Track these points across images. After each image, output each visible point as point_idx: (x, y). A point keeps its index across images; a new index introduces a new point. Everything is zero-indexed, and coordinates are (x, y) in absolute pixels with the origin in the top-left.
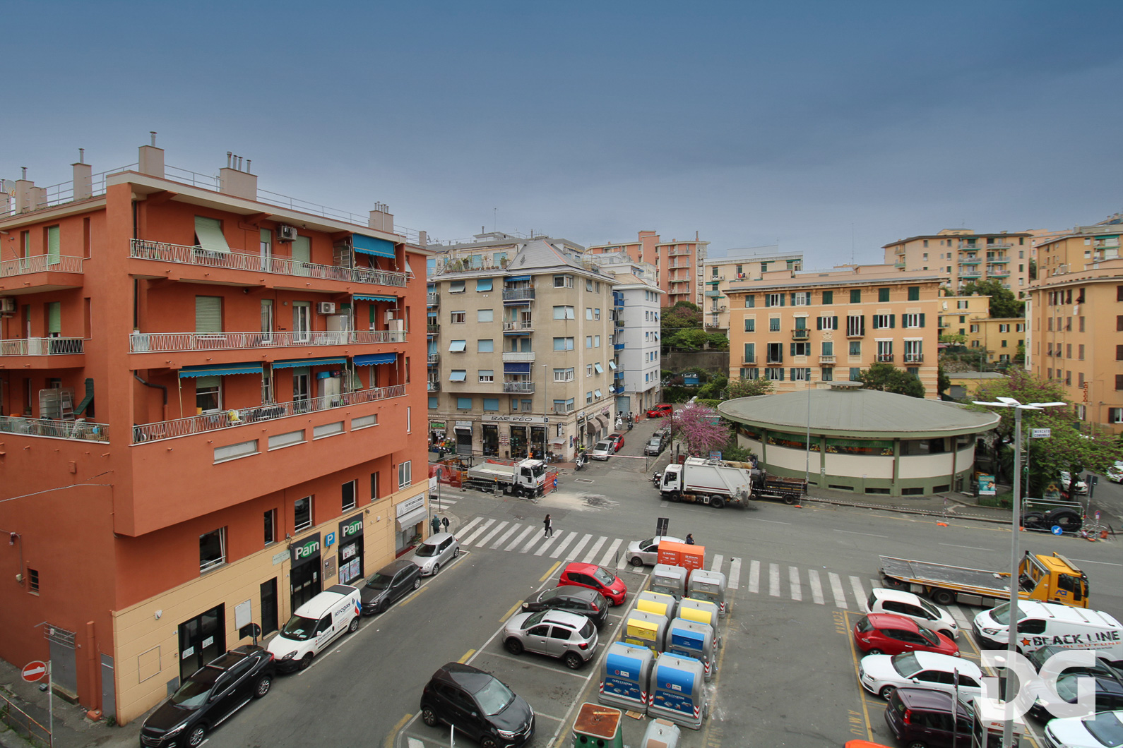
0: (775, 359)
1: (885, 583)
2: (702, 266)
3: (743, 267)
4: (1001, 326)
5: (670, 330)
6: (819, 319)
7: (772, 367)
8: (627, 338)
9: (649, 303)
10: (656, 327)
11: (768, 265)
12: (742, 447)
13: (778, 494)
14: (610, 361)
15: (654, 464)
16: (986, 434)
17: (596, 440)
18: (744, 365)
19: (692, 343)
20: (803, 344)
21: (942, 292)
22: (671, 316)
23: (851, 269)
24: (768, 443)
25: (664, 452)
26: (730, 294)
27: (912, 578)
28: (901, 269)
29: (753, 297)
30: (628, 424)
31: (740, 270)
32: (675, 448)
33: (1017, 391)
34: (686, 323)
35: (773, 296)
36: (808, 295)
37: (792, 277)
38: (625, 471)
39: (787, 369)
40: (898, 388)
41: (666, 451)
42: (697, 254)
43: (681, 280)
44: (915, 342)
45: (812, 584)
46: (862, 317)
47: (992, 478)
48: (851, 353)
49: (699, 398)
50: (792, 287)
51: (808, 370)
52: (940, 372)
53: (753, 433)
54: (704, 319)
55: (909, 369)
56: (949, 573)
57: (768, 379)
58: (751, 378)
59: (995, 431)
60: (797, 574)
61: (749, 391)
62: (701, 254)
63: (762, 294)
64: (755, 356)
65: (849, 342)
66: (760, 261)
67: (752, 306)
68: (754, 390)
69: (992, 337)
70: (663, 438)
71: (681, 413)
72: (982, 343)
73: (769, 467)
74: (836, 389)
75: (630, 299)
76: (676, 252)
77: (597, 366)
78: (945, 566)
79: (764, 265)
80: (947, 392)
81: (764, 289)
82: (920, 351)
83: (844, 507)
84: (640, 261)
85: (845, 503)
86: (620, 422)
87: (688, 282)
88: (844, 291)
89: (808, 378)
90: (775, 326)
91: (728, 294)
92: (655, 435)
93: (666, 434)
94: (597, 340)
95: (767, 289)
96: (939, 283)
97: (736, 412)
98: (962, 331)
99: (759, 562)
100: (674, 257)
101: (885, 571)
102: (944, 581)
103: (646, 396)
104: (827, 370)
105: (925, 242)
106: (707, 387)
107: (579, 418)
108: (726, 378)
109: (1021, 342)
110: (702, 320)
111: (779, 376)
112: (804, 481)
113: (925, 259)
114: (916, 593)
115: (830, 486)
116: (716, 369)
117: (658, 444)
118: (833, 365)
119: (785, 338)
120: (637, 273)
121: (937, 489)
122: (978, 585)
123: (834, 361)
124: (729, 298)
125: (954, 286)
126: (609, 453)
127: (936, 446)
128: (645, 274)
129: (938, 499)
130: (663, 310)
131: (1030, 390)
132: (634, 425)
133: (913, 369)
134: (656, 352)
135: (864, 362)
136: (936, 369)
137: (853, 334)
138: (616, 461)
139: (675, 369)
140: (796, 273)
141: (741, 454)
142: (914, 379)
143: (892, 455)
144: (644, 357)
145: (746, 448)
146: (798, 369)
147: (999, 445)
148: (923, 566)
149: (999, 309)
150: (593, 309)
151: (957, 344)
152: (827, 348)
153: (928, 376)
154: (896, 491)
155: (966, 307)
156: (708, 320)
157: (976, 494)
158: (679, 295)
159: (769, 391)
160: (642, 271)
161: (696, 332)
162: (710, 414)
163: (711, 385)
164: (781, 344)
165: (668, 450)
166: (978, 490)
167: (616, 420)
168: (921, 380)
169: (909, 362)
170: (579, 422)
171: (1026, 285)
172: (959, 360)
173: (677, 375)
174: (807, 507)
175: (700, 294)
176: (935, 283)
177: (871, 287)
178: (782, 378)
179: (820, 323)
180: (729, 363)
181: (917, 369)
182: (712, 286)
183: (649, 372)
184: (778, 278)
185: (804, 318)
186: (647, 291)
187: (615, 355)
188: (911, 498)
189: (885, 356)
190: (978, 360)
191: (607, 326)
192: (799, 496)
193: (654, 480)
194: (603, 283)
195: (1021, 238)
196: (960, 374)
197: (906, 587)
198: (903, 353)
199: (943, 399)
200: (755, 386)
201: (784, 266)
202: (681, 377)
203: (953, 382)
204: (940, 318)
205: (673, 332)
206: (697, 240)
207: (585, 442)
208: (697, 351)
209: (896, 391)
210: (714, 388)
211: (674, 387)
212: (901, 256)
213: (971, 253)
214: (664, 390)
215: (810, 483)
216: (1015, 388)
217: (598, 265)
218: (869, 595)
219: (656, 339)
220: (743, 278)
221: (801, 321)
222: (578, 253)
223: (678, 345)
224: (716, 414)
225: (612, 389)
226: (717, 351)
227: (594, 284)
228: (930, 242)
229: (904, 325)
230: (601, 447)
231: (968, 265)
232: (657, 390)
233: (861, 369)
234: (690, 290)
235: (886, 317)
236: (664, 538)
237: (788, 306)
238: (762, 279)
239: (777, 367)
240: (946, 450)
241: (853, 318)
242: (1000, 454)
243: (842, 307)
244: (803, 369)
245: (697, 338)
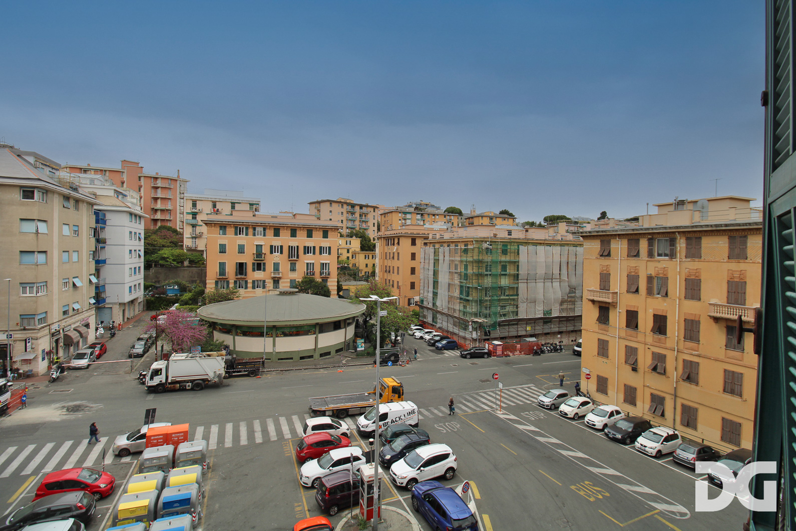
0: (241, 274)
1: (312, 414)
2: (183, 199)
3: (218, 204)
4: (365, 256)
5: (153, 249)
6: (271, 246)
7: (239, 279)
8: (108, 253)
9: (133, 224)
10: (140, 246)
11: (236, 205)
12: (217, 340)
13: (245, 371)
14: (91, 275)
15: (139, 364)
16: (360, 316)
17: (74, 350)
18: (218, 279)
19: (174, 260)
20: (261, 263)
21: (339, 234)
22: (154, 237)
23: (291, 215)
24: (237, 335)
25: (148, 353)
26: (208, 223)
27: (327, 407)
28: (318, 218)
29: (225, 227)
30: (110, 332)
31: (214, 206)
32: (159, 348)
33: (373, 291)
34: (168, 244)
35: (240, 228)
36: (264, 230)
37: (254, 216)
38: (109, 375)
39: (250, 281)
40: (317, 292)
41: (151, 351)
42: (178, 188)
43: (163, 208)
44: (326, 264)
45: (269, 428)
46: (298, 247)
47: (363, 341)
48: (290, 271)
49: (181, 305)
50: (253, 223)
51: (264, 281)
52: (338, 282)
53: (225, 329)
54: (185, 242)
55: (323, 280)
56: (345, 399)
57: (236, 289)
58: (224, 288)
59: (364, 314)
60: (259, 424)
61: (222, 298)
62: (182, 189)
63: (232, 226)
64: (227, 271)
65: (289, 262)
66: (230, 201)
67: (224, 234)
68: (226, 297)
69: (361, 261)
70: (147, 340)
71: (164, 319)
72: (357, 265)
73: (238, 353)
74: (283, 294)
75: (111, 219)
76: (159, 183)
77: (76, 280)
78: (343, 395)
79: (233, 205)
80: (341, 293)
81: (234, 222)
82: (329, 270)
83: (288, 372)
84: (123, 186)
85: (288, 369)
86: (101, 331)
87: (170, 210)
88: (287, 229)
89: (264, 287)
90: (241, 249)
91: (205, 224)
92: (139, 339)
93: (150, 337)
94: (75, 257)
95: (236, 222)
96: (338, 229)
97: (212, 314)
98: (348, 258)
99: (232, 424)
100: (157, 188)
101: (312, 407)
102: (342, 404)
103: (129, 306)
104: (276, 281)
105: (331, 203)
106: (187, 296)
107: (53, 331)
108: (203, 288)
109: (374, 265)
110: (182, 242)
111: (244, 286)
112: (263, 358)
113: (330, 214)
114: (329, 416)
115: (279, 359)
116: (195, 282)
117: (143, 347)
118: (280, 278)
119: (248, 259)
120: (120, 197)
121: (337, 351)
122: (358, 402)
123: (281, 276)
124: (206, 227)
125: (345, 231)
126: (90, 361)
127: (337, 325)
128: (129, 199)
129: (338, 356)
130: (147, 231)
131: (378, 291)
132: (116, 332)
133: (325, 280)
134: (139, 267)
135: (298, 276)
136: (336, 280)
137: (292, 257)
138: (98, 367)
139: (159, 282)
140: (256, 213)
141: (216, 346)
142: (325, 286)
143: (314, 334)
144: (127, 272)
145: (221, 340)
146: (258, 281)
147: (365, 322)
148: (332, 398)
149: (365, 246)
150: (71, 225)
151: (346, 265)
152: (276, 267)
153: (332, 284)
154: (317, 356)
155: (350, 244)
156: (188, 242)
157: (356, 351)
158: (161, 220)
159: (237, 297)
160: (126, 196)
161: (177, 251)
162: (191, 317)
163: (191, 294)
164: (246, 263)
165: (153, 350)
166: (357, 348)
167: (97, 329)
168: (329, 286)
169: (323, 276)
170: (53, 335)
171: (376, 235)
172: (347, 275)
173: (159, 287)
174: (264, 376)
175: (181, 220)
176: (336, 229)
177: (303, 228)
178: (246, 288)
179: (272, 249)
180: (206, 276)
181: (327, 280)
182: (191, 216)
183: (132, 284)
184: (243, 216)
185: (262, 245)
186: (131, 214)
187: (96, 270)
188: (325, 359)
189: (310, 272)
190: (355, 275)
191: (87, 242)
192: (259, 370)
193: (139, 378)
194: (83, 201)
195: (375, 208)
196: (347, 283)
197: (323, 413)
198: (320, 271)
199: (339, 297)
200: (227, 294)
201: (247, 207)
202: (164, 288)
203: (344, 288)
204: (338, 250)
205: (156, 251)
206: (178, 177)
207: (61, 353)
208: (178, 267)
209: (316, 294)
210: (193, 297)
211: (156, 297)
212: (318, 210)
213: (353, 213)
214: (147, 300)
215: (266, 359)
216: (372, 290)
217: (77, 184)
218: (304, 425)
219: (140, 256)
220: (217, 212)
221: (259, 247)
222: (53, 168)
223: (160, 262)
224: (196, 317)
225: (93, 301)
226: (196, 267)
227: (72, 202)
228: (333, 204)
229: (321, 253)
230: (81, 356)
231: (351, 220)
232: (142, 300)
233: (297, 280)
234: (172, 217)
235: (311, 247)
236: (152, 426)
237: (250, 236)
238: (232, 215)
239: (242, 279)
240: (342, 327)
241: (292, 247)
242: (366, 326)
243: (286, 240)
244: (260, 281)
245: (178, 256)
